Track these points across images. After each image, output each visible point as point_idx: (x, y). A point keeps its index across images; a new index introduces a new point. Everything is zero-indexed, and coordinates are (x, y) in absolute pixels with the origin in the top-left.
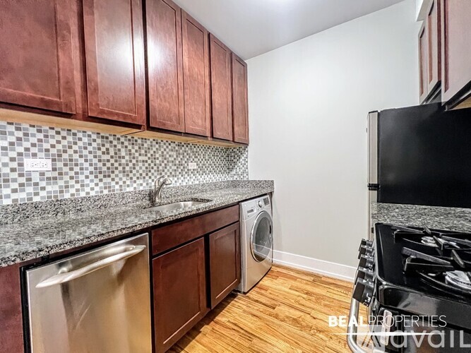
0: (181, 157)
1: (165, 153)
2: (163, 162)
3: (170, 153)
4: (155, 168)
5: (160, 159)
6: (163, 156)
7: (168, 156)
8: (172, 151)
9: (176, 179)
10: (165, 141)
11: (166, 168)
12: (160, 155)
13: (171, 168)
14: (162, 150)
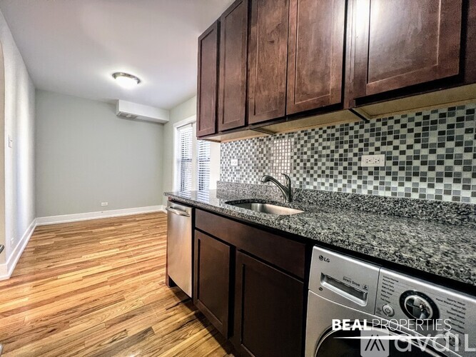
0: (346, 146)
1: (316, 145)
2: (312, 157)
3: (325, 144)
4: (302, 164)
5: (309, 153)
6: (313, 149)
7: (320, 148)
8: (328, 140)
9: (331, 181)
10: (317, 129)
11: (316, 164)
12: (308, 149)
13: (324, 164)
14: (313, 141)
